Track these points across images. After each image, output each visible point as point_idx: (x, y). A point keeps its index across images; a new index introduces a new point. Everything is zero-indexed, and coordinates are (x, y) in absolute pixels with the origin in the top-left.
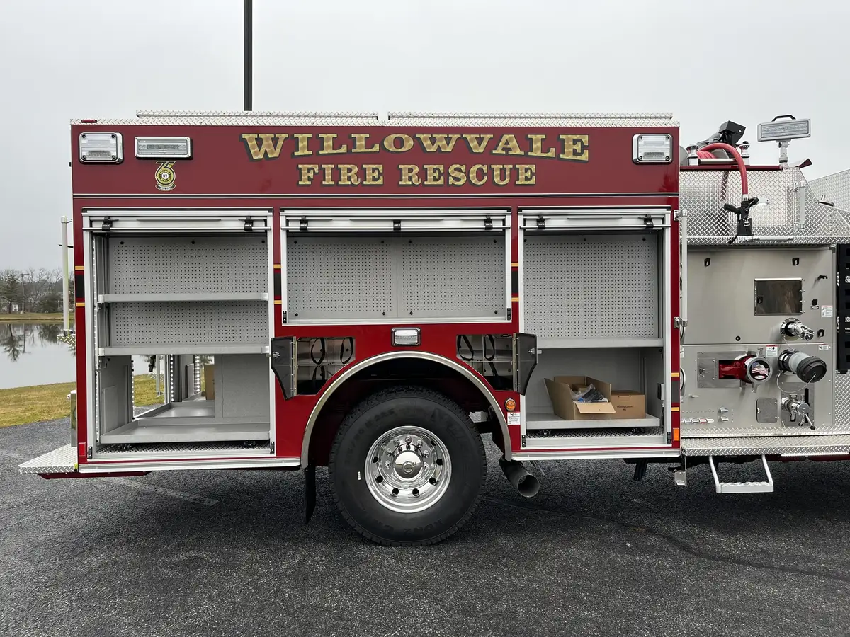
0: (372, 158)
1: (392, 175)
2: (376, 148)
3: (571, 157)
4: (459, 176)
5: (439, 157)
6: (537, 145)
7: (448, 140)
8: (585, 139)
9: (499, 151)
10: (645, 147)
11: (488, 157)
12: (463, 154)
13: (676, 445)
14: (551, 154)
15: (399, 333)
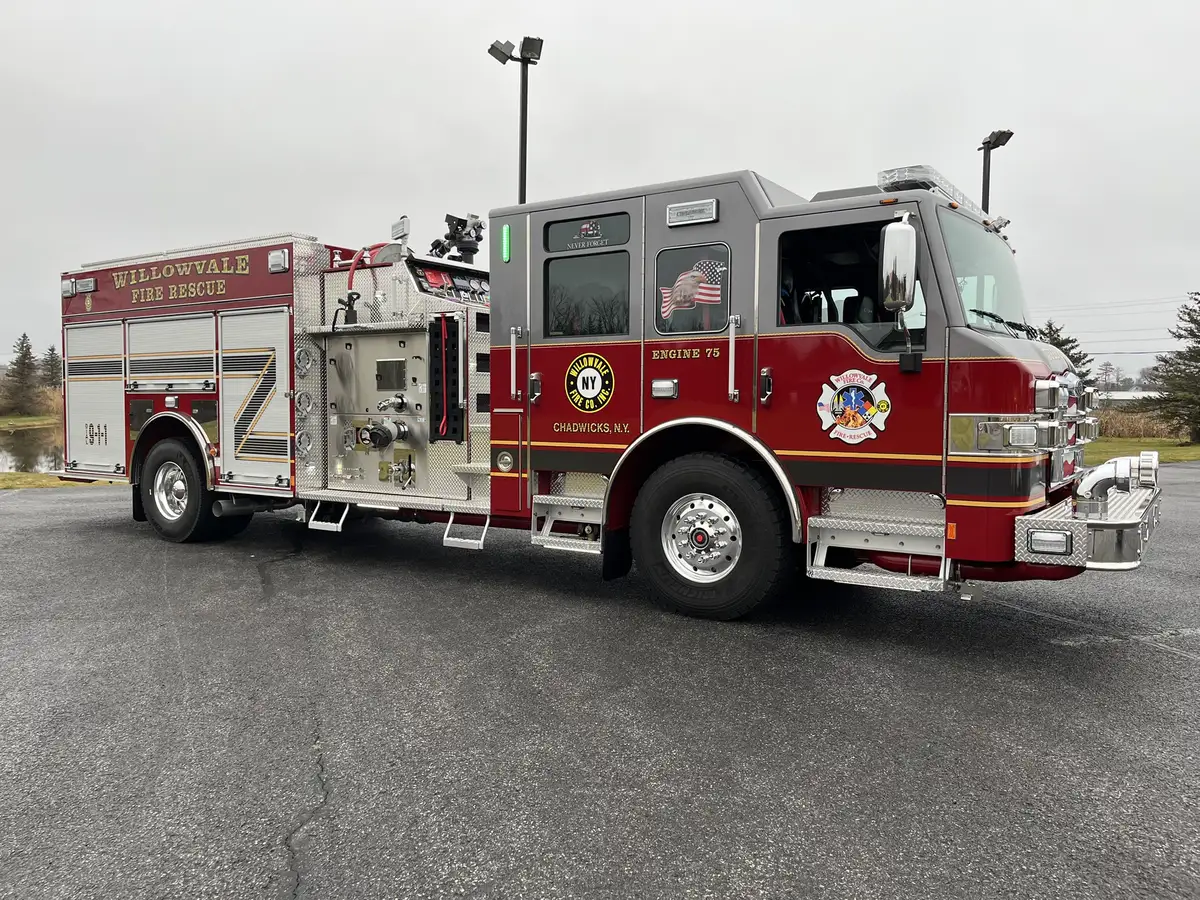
0: (158, 282)
1: (166, 292)
2: (160, 276)
3: (241, 272)
4: (194, 290)
5: (185, 279)
6: (225, 265)
7: (188, 266)
8: (247, 257)
9: (209, 272)
10: (276, 260)
11: (205, 277)
12: (194, 277)
13: (293, 489)
14: (231, 271)
15: (168, 399)
